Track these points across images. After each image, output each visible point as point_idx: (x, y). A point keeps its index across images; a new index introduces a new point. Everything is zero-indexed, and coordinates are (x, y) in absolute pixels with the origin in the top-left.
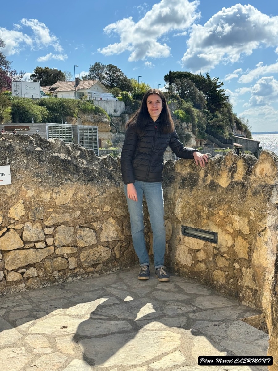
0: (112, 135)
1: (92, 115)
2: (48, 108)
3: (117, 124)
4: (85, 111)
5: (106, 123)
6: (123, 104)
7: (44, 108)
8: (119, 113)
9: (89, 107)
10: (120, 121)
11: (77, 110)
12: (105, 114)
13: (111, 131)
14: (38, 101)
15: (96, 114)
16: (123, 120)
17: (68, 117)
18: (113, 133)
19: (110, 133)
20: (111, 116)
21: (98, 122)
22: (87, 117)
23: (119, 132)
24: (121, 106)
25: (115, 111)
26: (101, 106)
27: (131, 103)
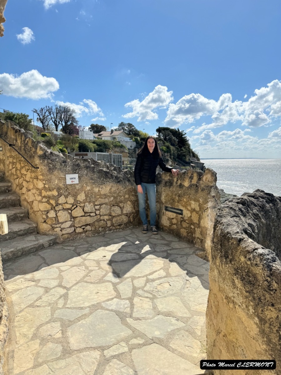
0: (129, 159)
1: (119, 148)
2: (97, 145)
3: (132, 153)
4: (116, 146)
5: (126, 152)
6: (135, 143)
7: (95, 145)
8: (133, 148)
9: (118, 145)
10: (133, 152)
11: (112, 146)
12: (126, 148)
13: (129, 157)
14: (92, 141)
15: (121, 148)
16: (135, 151)
17: (107, 150)
18: (130, 158)
19: (128, 158)
20: (129, 149)
21: (122, 152)
22: (117, 149)
23: (133, 157)
24: (134, 144)
25: (131, 147)
26: (124, 144)
27: (139, 143)
